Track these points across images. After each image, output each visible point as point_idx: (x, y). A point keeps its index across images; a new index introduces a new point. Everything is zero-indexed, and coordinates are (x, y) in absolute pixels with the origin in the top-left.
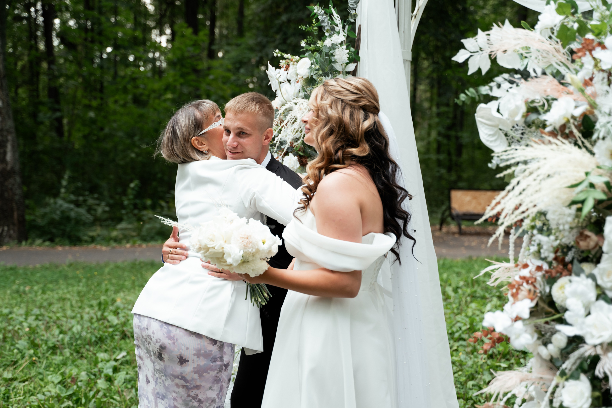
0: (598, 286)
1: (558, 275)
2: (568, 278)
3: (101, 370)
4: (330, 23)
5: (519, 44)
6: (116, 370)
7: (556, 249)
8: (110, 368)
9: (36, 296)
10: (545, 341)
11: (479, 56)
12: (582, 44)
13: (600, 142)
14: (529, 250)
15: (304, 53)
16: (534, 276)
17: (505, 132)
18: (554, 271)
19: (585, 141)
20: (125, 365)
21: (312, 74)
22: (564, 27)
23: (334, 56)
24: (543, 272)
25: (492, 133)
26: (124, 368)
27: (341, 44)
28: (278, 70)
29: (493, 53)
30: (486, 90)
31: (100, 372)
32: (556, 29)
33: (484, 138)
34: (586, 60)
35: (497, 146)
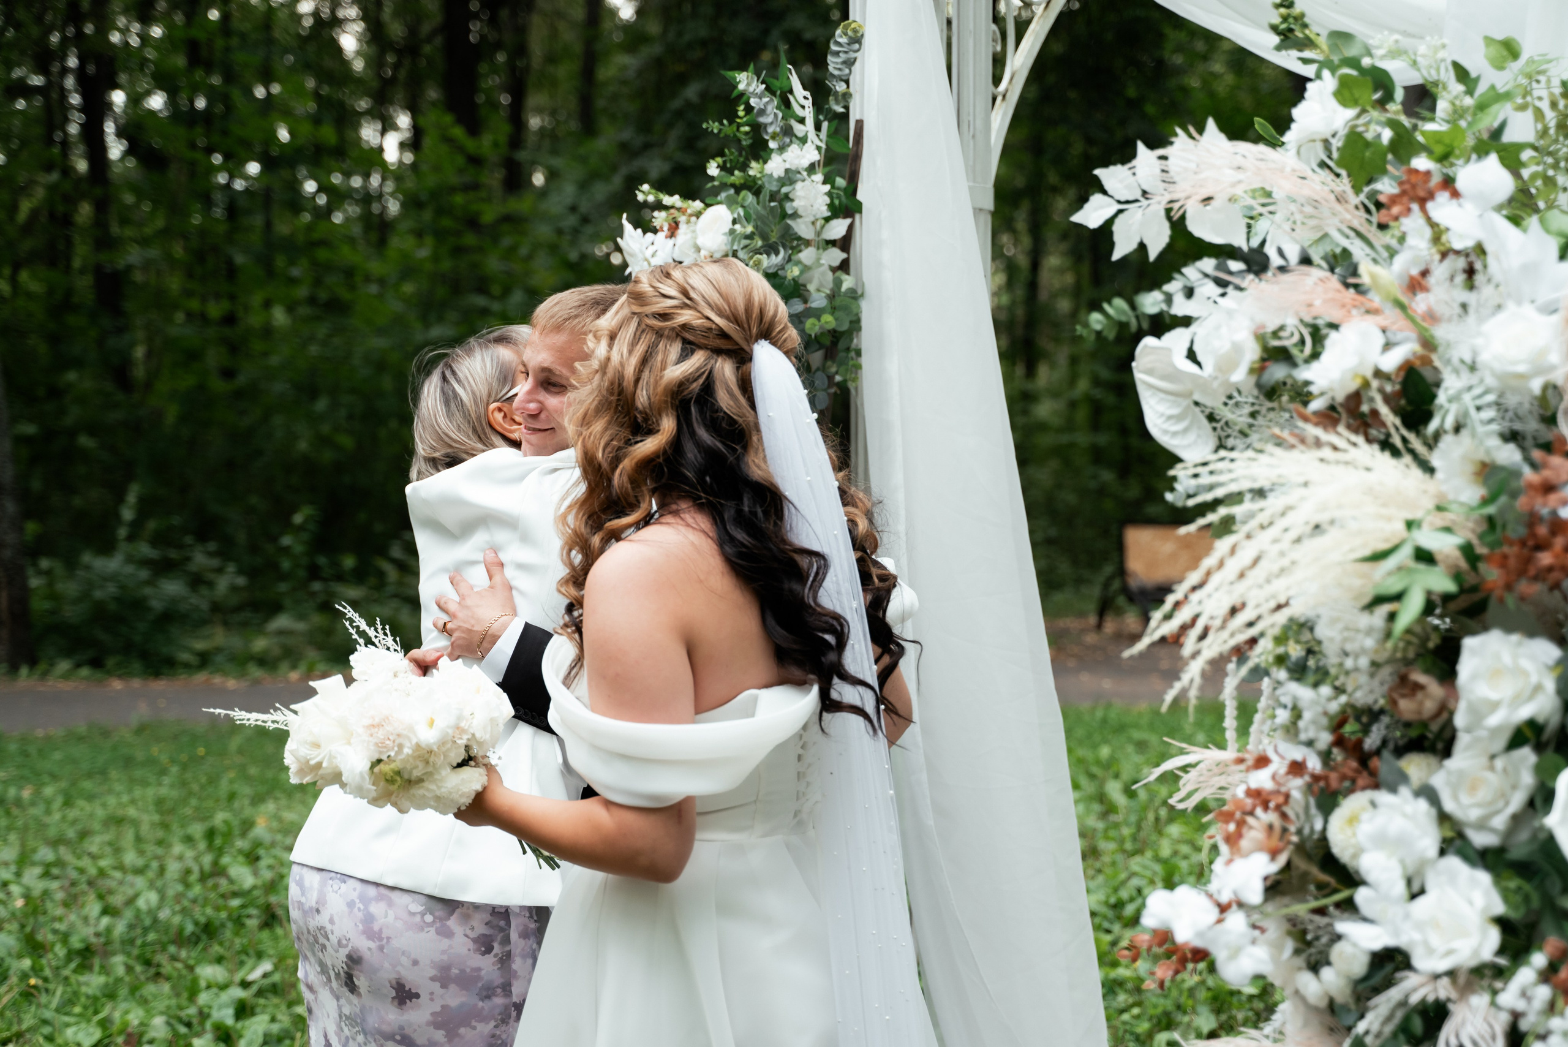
0: (1444, 818)
1: (1347, 784)
2: (1369, 794)
3: (206, 1010)
4: (780, 115)
5: (1240, 182)
6: (243, 1011)
7: (1336, 721)
8: (227, 1006)
9: (48, 812)
10: (1313, 959)
11: (1140, 211)
12: (1401, 184)
13: (1447, 440)
14: (1274, 717)
15: (716, 192)
16: (1283, 789)
17: (1208, 411)
18: (1334, 777)
19: (1411, 437)
20: (270, 995)
21: (735, 248)
22: (1355, 139)
23: (792, 200)
24: (1307, 778)
25: (1175, 411)
26: (265, 1006)
27: (812, 168)
28: (649, 235)
29: (1176, 206)
30: (1154, 304)
31: (203, 1016)
32: (1336, 143)
33: (1155, 425)
34: (1413, 224)
35: (1189, 446)
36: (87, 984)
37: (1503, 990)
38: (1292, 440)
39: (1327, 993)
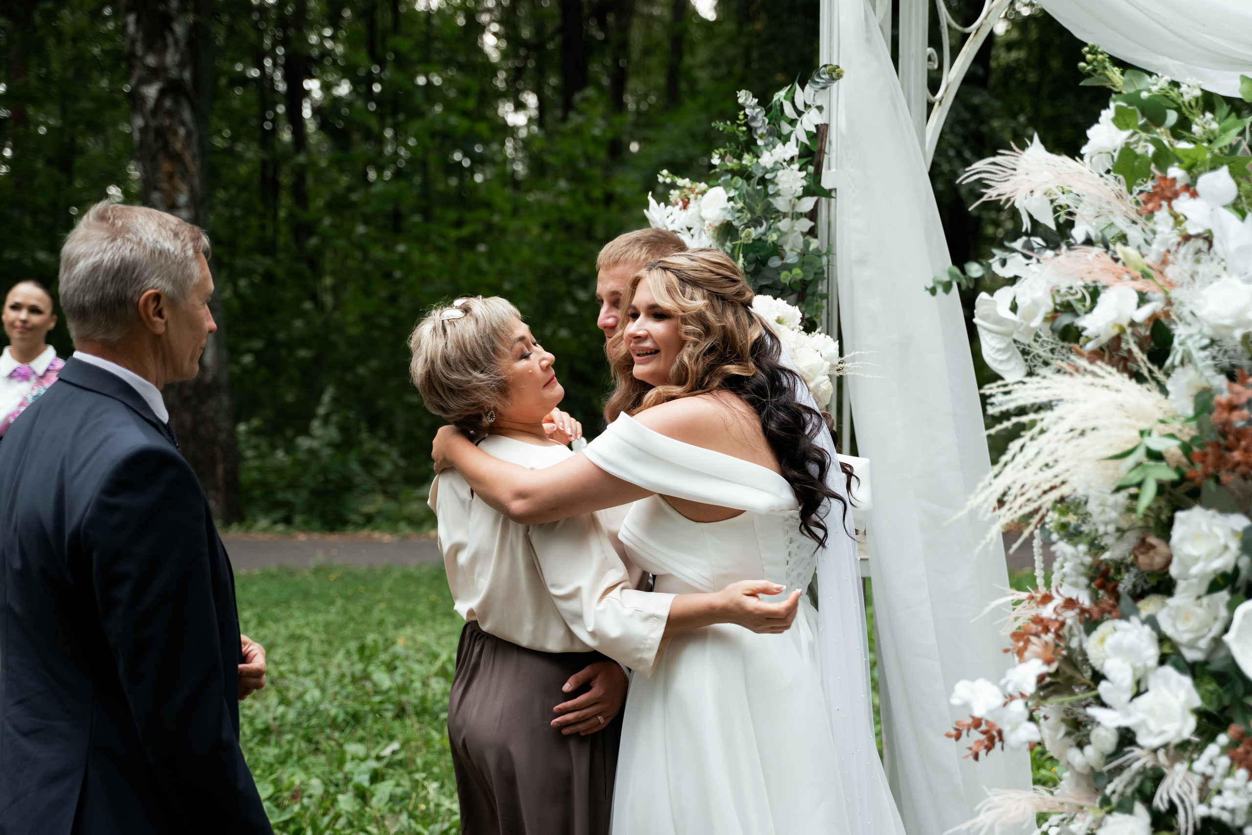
0: (1163, 639)
1: (1106, 615)
2: (1115, 622)
3: (349, 776)
4: (767, 121)
5: (1052, 181)
6: (376, 777)
8: (365, 773)
10: (1079, 740)
12: (1155, 186)
13: (1177, 371)
15: (717, 177)
16: (1061, 618)
17: (1022, 347)
18: (1097, 609)
19: (1155, 369)
20: (398, 768)
21: (730, 218)
22: (1127, 152)
23: (774, 184)
24: (1078, 611)
25: (1002, 346)
26: (392, 775)
27: (791, 160)
28: (669, 207)
30: (977, 271)
31: (347, 779)
32: (1116, 155)
33: (988, 355)
34: (1162, 216)
35: (1010, 371)
36: (266, 754)
37: (1198, 759)
38: (1069, 369)
39: (1088, 764)
